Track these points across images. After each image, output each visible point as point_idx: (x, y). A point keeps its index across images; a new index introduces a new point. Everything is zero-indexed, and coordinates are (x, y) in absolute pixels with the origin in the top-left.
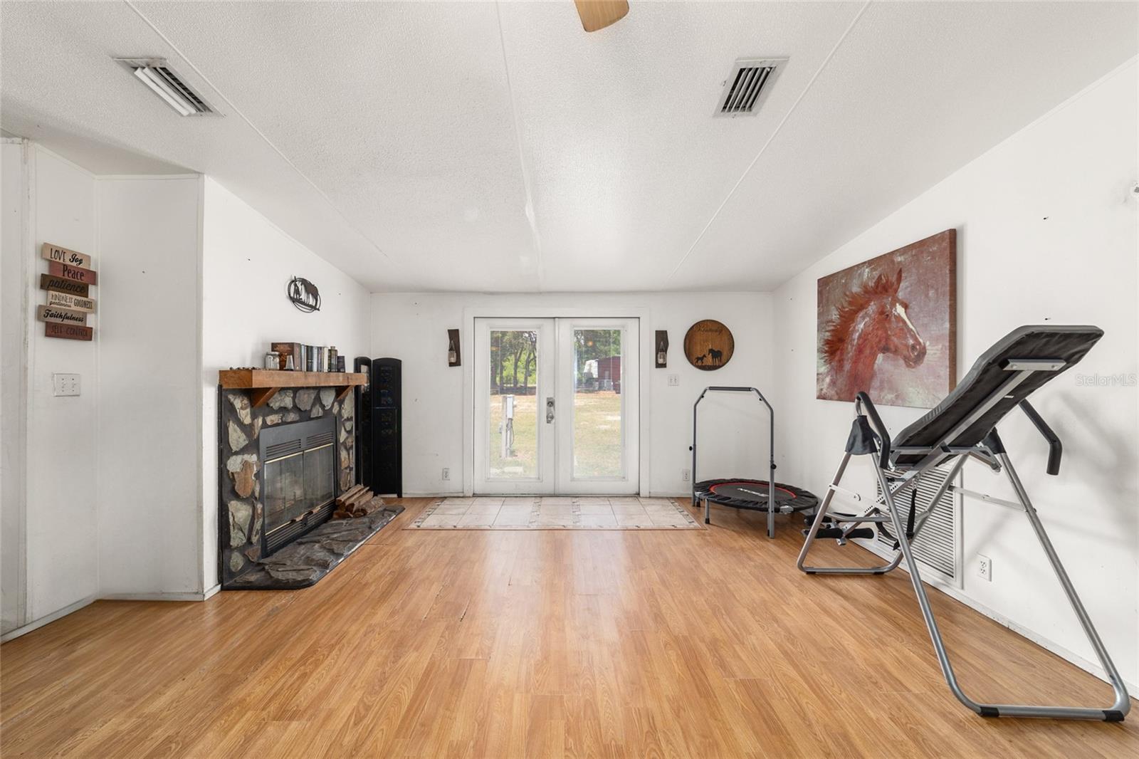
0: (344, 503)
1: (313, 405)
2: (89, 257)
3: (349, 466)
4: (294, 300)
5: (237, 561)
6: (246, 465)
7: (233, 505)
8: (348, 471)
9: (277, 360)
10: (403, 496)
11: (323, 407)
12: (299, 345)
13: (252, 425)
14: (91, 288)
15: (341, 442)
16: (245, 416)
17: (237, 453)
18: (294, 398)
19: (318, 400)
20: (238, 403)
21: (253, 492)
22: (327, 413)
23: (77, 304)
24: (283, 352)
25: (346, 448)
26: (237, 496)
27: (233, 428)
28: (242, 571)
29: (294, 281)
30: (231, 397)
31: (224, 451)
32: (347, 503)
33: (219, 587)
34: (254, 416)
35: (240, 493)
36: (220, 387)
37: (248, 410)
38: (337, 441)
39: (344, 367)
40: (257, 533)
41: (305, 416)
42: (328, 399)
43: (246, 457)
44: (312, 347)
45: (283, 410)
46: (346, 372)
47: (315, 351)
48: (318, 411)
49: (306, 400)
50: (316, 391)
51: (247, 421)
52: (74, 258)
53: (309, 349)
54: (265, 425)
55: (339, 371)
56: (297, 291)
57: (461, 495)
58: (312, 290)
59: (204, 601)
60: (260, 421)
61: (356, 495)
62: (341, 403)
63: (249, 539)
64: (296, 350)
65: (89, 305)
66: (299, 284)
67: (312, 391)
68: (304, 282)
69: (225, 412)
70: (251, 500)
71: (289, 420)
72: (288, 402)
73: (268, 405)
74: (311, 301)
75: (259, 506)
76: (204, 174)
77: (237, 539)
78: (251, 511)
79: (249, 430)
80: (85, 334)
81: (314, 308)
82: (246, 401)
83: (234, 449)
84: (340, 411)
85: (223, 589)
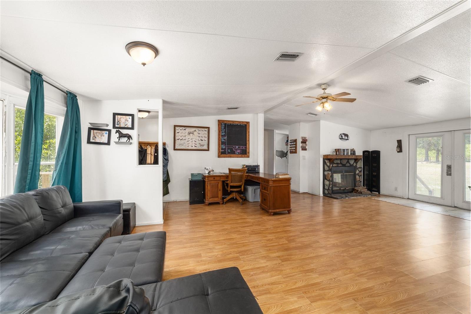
0: (356, 189)
1: (347, 163)
2: (306, 137)
3: (360, 181)
4: (340, 139)
5: (326, 192)
6: (328, 173)
7: (325, 181)
8: (359, 182)
9: (335, 153)
10: (380, 193)
11: (350, 164)
12: (341, 149)
13: (330, 166)
14: (307, 142)
15: (357, 173)
16: (328, 164)
17: (326, 171)
18: (340, 161)
19: (348, 162)
20: (327, 161)
21: (330, 180)
22: (351, 166)
23: (305, 145)
24: (337, 151)
25: (359, 175)
26: (326, 179)
27: (325, 166)
28: (327, 194)
29: (341, 134)
30: (325, 160)
31: (324, 170)
32: (357, 189)
33: (323, 195)
34: (330, 164)
35: (327, 179)
36: (323, 158)
37: (329, 163)
38: (355, 173)
39: (355, 154)
40: (331, 188)
41: (344, 165)
42: (352, 162)
43: (328, 172)
44: (345, 149)
45: (337, 163)
46: (356, 155)
47: (346, 150)
48: (348, 165)
49: (344, 162)
50: (347, 160)
51: (329, 165)
52: (305, 138)
53: (344, 150)
54: (333, 166)
55: (354, 155)
56: (342, 137)
57: (402, 197)
58: (346, 135)
59: (320, 196)
60: (332, 165)
61: (362, 188)
62: (356, 163)
63: (329, 188)
64: (340, 150)
65: (306, 145)
66: (342, 135)
67: (346, 160)
68: (344, 134)
69: (324, 163)
70: (329, 180)
71: (339, 166)
72: (339, 162)
73: (333, 162)
74: (346, 138)
75: (331, 183)
76: (320, 121)
77: (326, 187)
78: (329, 183)
79: (329, 167)
80: (306, 149)
81: (347, 139)
82: (328, 161)
83: (326, 170)
84: (356, 165)
85: (324, 196)
